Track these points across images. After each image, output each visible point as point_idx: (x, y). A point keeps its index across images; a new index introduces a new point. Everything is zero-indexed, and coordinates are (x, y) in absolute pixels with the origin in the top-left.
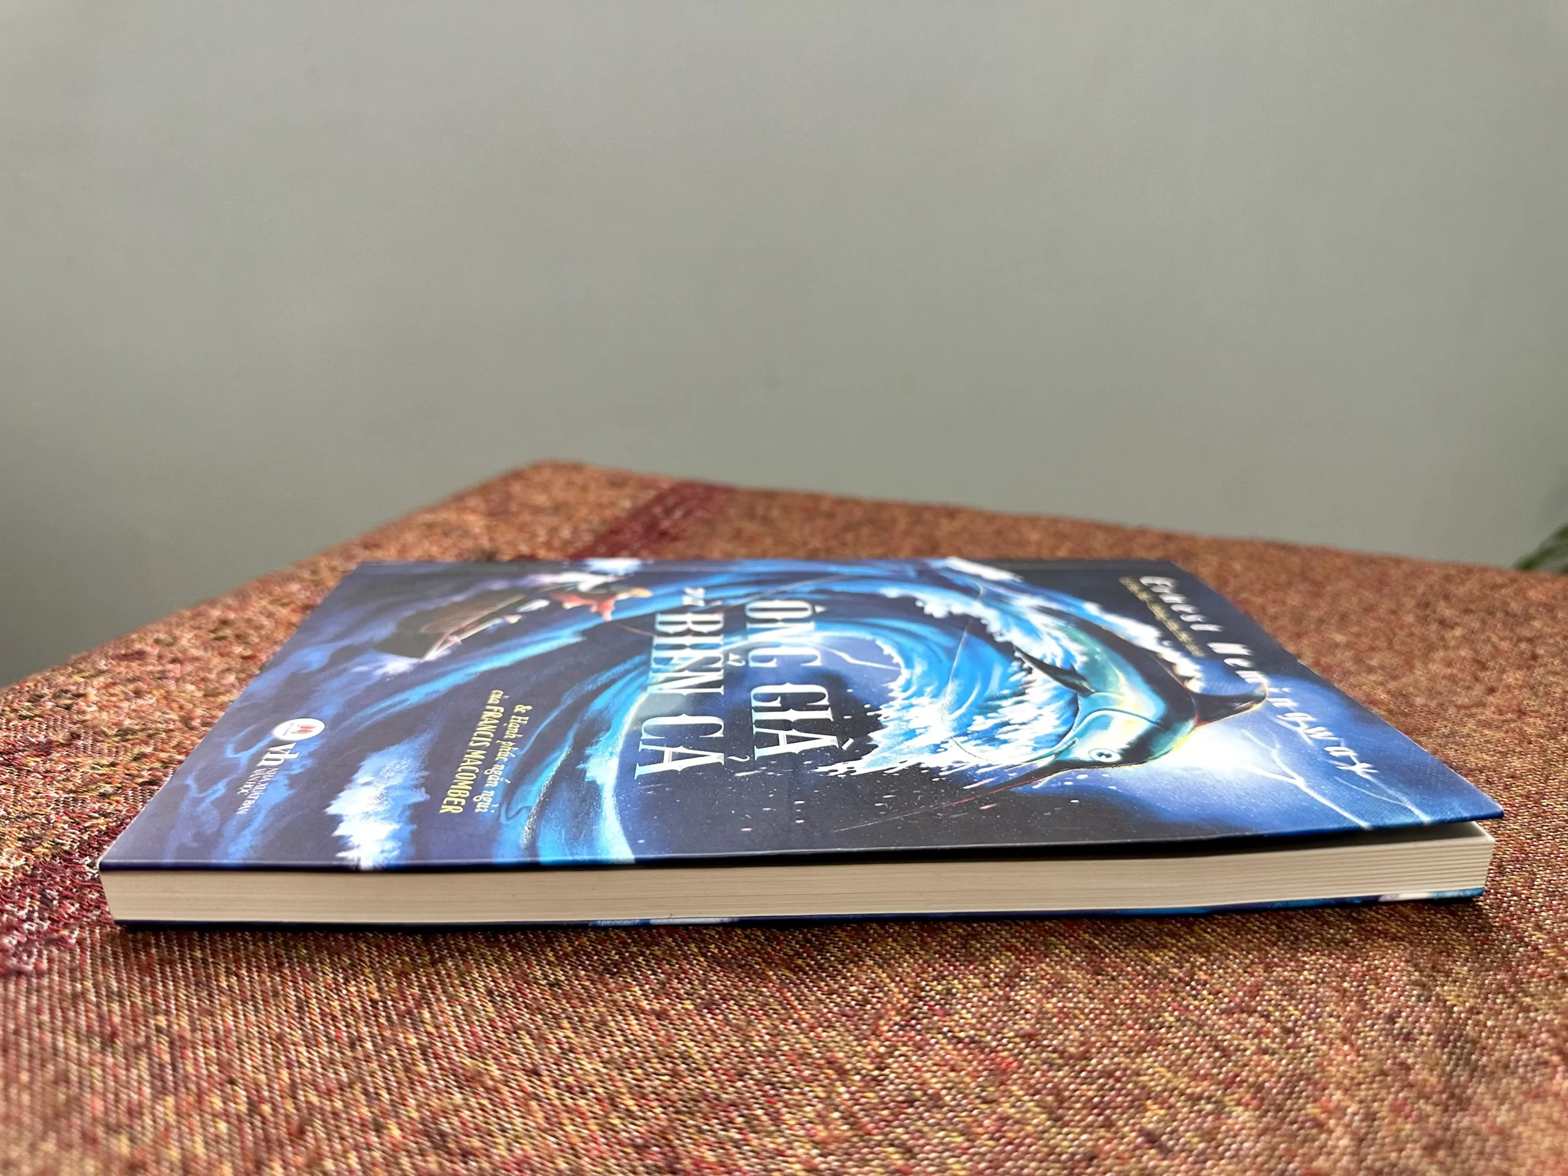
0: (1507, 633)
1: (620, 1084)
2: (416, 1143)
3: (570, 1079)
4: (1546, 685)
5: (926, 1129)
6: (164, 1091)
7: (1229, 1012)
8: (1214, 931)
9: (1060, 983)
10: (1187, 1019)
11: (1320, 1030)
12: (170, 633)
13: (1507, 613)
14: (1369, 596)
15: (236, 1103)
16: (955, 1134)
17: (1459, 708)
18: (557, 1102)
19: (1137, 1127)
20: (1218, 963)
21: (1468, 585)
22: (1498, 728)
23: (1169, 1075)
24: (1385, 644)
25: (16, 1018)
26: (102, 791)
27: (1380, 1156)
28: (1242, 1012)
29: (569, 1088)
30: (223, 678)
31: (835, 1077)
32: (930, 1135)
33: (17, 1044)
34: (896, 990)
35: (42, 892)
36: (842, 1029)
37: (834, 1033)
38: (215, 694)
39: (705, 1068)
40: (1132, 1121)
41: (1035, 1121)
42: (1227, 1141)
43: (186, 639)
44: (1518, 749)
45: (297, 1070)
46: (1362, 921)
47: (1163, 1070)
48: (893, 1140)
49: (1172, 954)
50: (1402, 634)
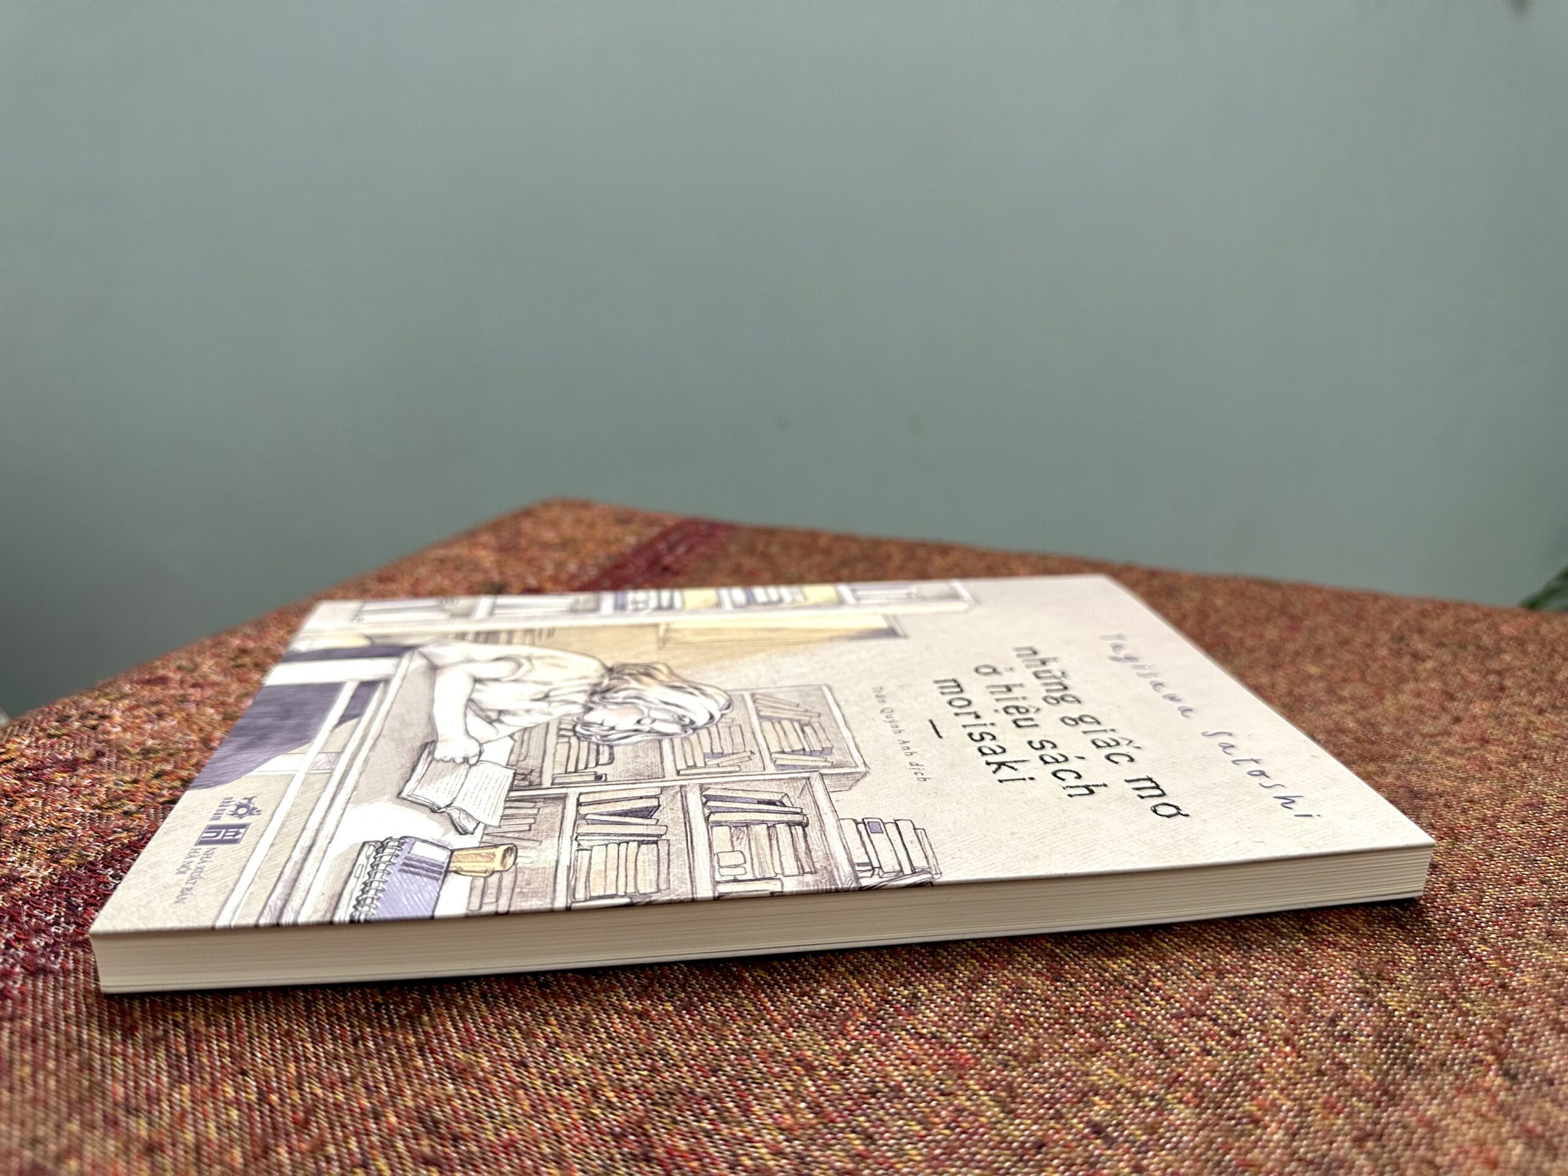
0: (1477, 666)
1: (602, 1077)
2: (411, 1128)
3: (556, 1071)
4: (1511, 716)
5: (887, 1118)
6: (180, 1080)
7: (1179, 1017)
8: (1170, 940)
9: (1020, 988)
10: (1137, 1025)
11: (1263, 1032)
12: (192, 660)
13: (1479, 647)
14: (1345, 630)
15: (246, 1092)
16: (913, 1123)
17: (1424, 736)
18: (543, 1092)
19: (1085, 1119)
20: (1172, 970)
21: (1443, 619)
22: (1461, 755)
23: (1116, 1075)
24: (1358, 676)
25: (44, 1012)
26: (126, 808)
27: (1312, 1148)
28: (1192, 1015)
29: (555, 1080)
30: (241, 702)
31: (803, 1072)
32: (890, 1123)
33: (45, 1036)
34: (865, 995)
35: (68, 899)
36: (811, 1030)
37: (804, 1033)
38: (233, 718)
39: (682, 1064)
40: (1080, 1114)
41: (989, 1113)
42: (1168, 1135)
43: (207, 665)
44: (1478, 775)
45: (303, 1063)
46: (1314, 933)
47: (1111, 1072)
48: (854, 1128)
49: (1129, 962)
50: (1374, 666)
